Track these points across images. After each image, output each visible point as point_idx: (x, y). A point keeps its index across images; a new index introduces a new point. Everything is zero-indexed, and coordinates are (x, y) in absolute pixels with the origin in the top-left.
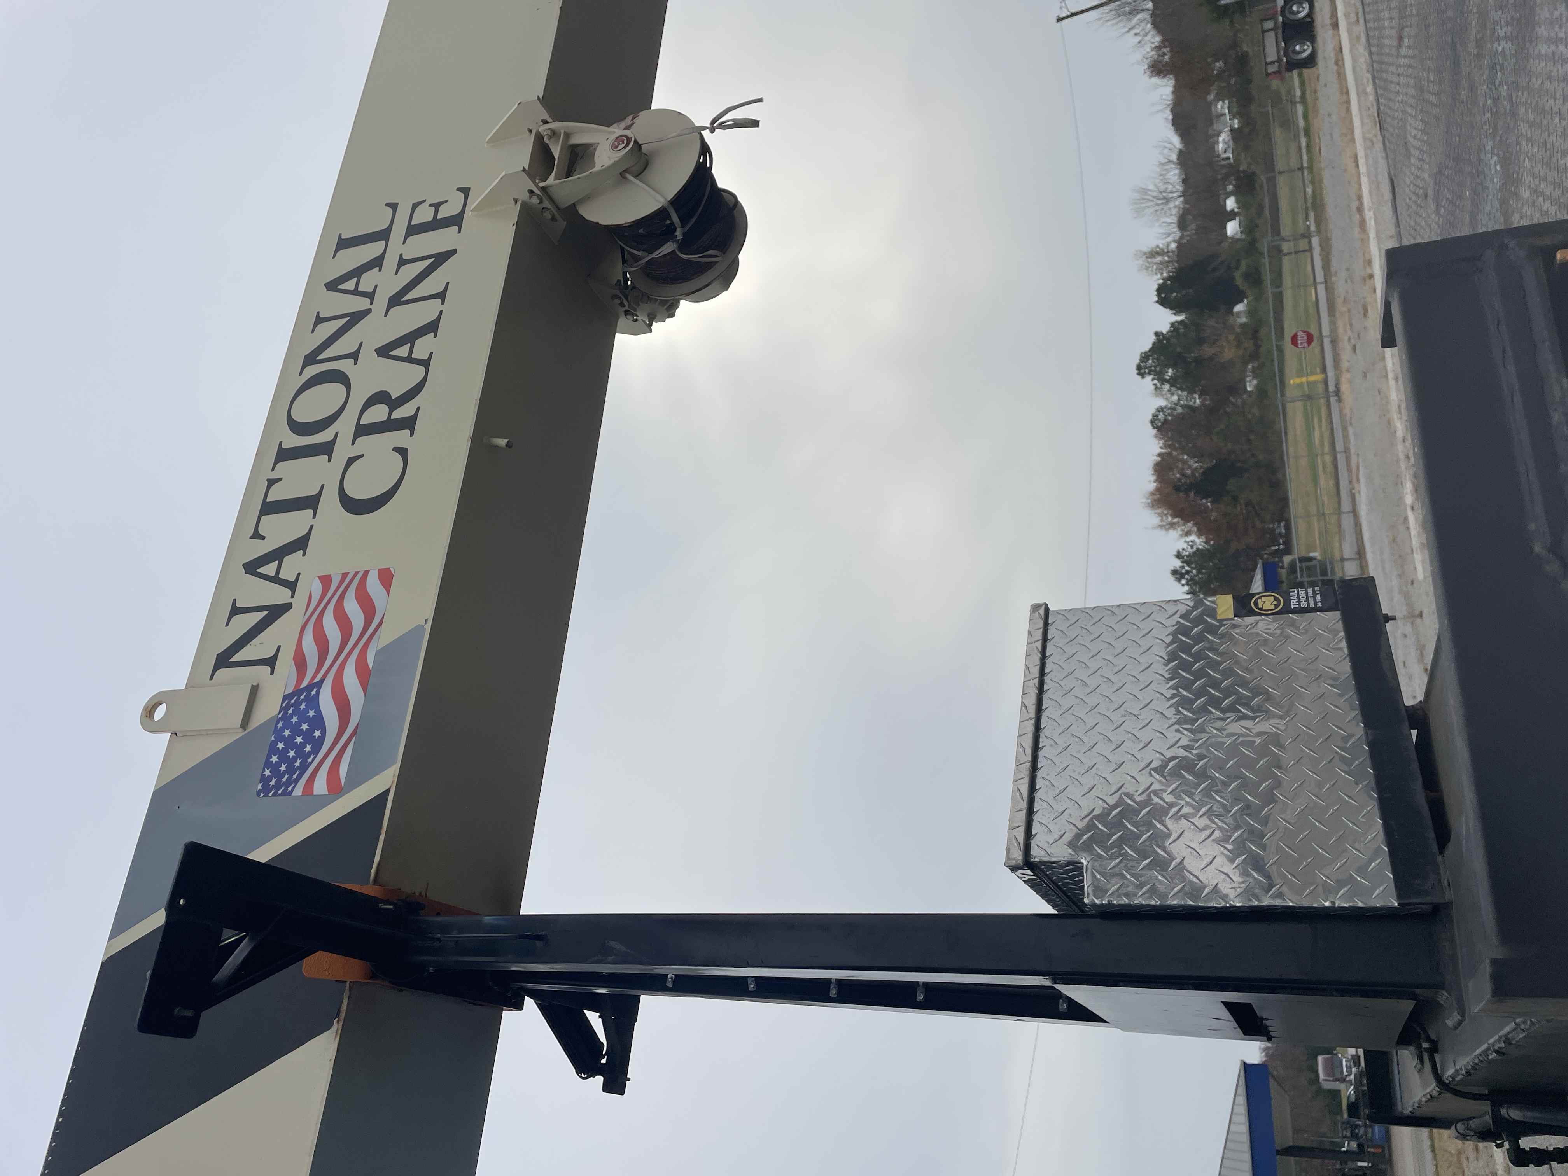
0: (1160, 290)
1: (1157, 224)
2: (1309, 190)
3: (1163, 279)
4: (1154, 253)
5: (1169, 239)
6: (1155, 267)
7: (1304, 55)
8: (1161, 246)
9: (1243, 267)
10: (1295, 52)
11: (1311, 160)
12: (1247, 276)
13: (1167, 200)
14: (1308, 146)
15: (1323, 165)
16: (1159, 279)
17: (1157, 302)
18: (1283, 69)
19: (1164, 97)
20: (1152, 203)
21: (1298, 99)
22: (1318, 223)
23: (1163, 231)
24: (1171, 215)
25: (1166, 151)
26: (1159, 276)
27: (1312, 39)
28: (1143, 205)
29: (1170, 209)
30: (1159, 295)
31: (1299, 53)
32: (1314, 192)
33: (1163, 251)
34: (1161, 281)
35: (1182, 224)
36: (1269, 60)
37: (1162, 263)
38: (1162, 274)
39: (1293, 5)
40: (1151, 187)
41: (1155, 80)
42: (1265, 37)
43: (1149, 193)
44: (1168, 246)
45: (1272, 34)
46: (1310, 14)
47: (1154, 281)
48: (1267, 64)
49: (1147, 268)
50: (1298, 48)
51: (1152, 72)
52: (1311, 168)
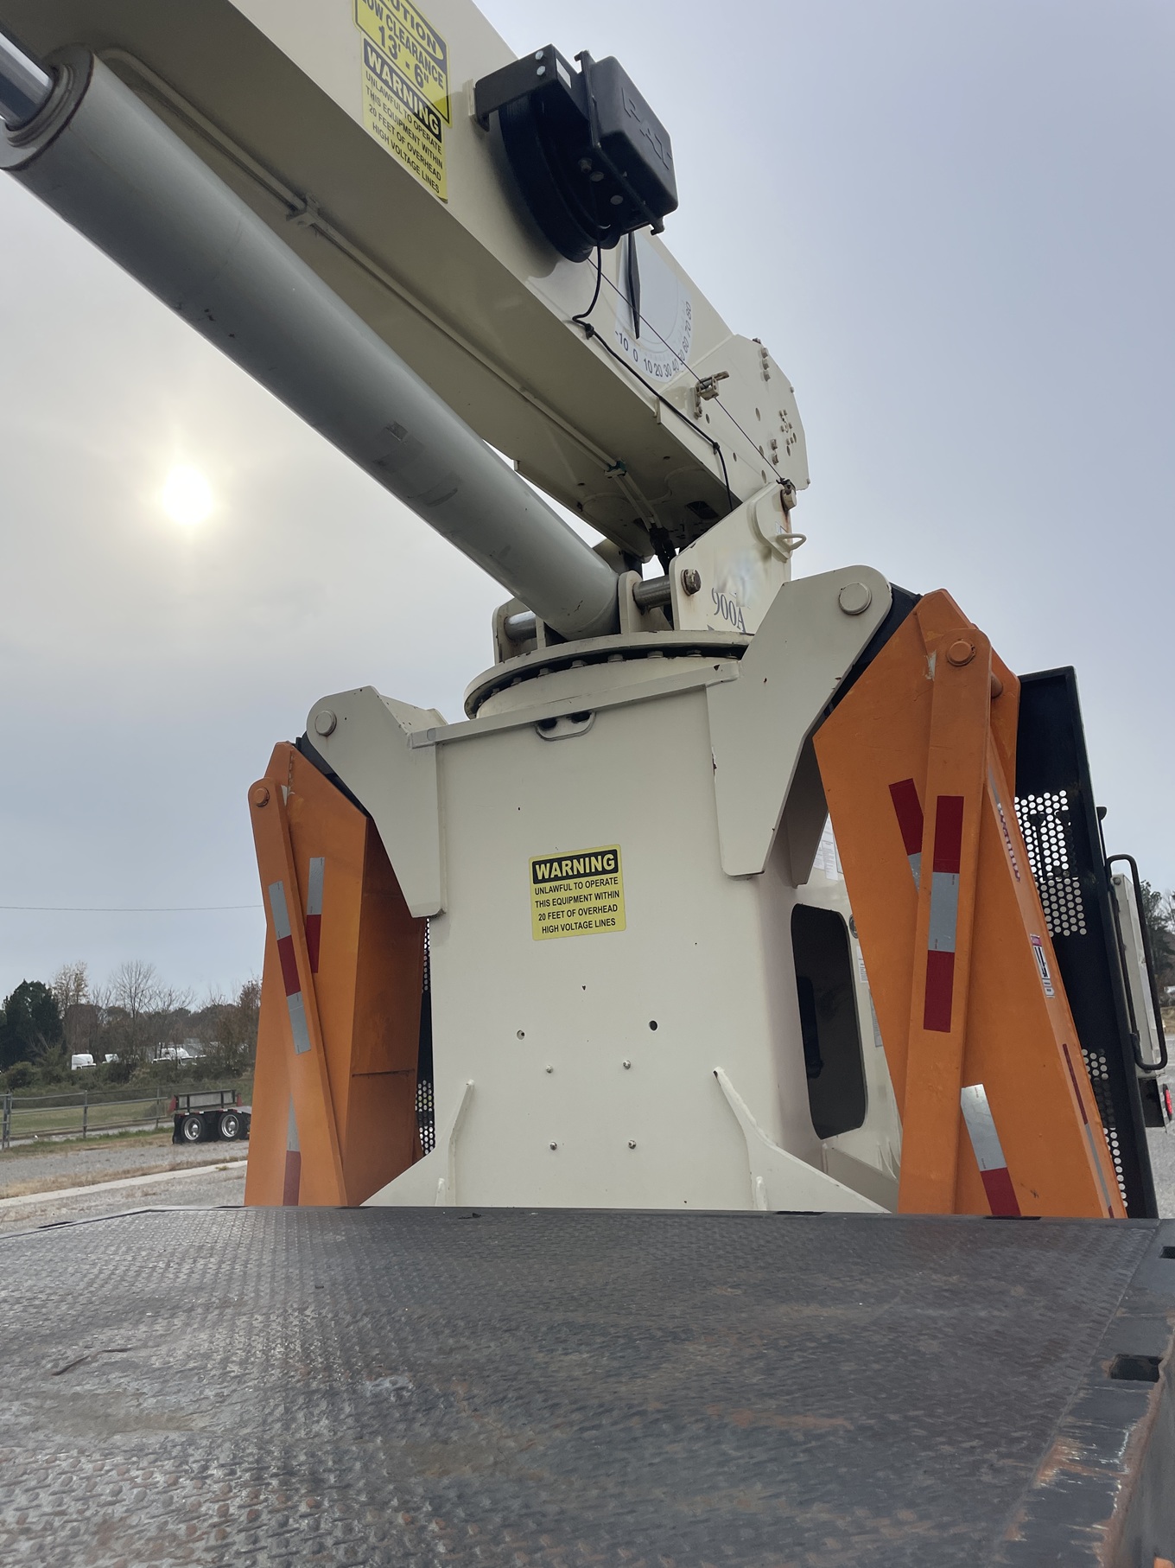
0: (38, 986)
1: (110, 986)
2: (55, 1139)
3: (49, 989)
4: (79, 981)
5: (92, 997)
6: (64, 982)
7: (187, 1133)
8: (86, 989)
9: (35, 1069)
10: (194, 1122)
11: (93, 1139)
12: (23, 1073)
13: (132, 998)
14: (108, 1136)
15: (70, 1154)
16: (50, 985)
17: (25, 982)
18: (180, 1112)
19: (223, 997)
20: (133, 982)
21: (159, 1125)
22: (17, 1150)
23: (102, 991)
24: (117, 1000)
25: (184, 999)
26: (54, 986)
27: (200, 1140)
28: (134, 973)
29: (124, 999)
30: (32, 984)
31: (191, 1127)
32: (56, 1143)
33: (79, 991)
34: (47, 988)
35: (113, 1011)
36: (192, 1099)
37: (67, 990)
38: (55, 988)
39: (236, 1122)
40: (150, 982)
41: (240, 991)
42: (215, 1095)
43: (145, 981)
44: (84, 995)
45: (219, 1102)
46: (189, 1141)
47: (48, 979)
48: (188, 1097)
49: (65, 974)
50: (232, 1123)
51: (248, 988)
52: (84, 1139)
